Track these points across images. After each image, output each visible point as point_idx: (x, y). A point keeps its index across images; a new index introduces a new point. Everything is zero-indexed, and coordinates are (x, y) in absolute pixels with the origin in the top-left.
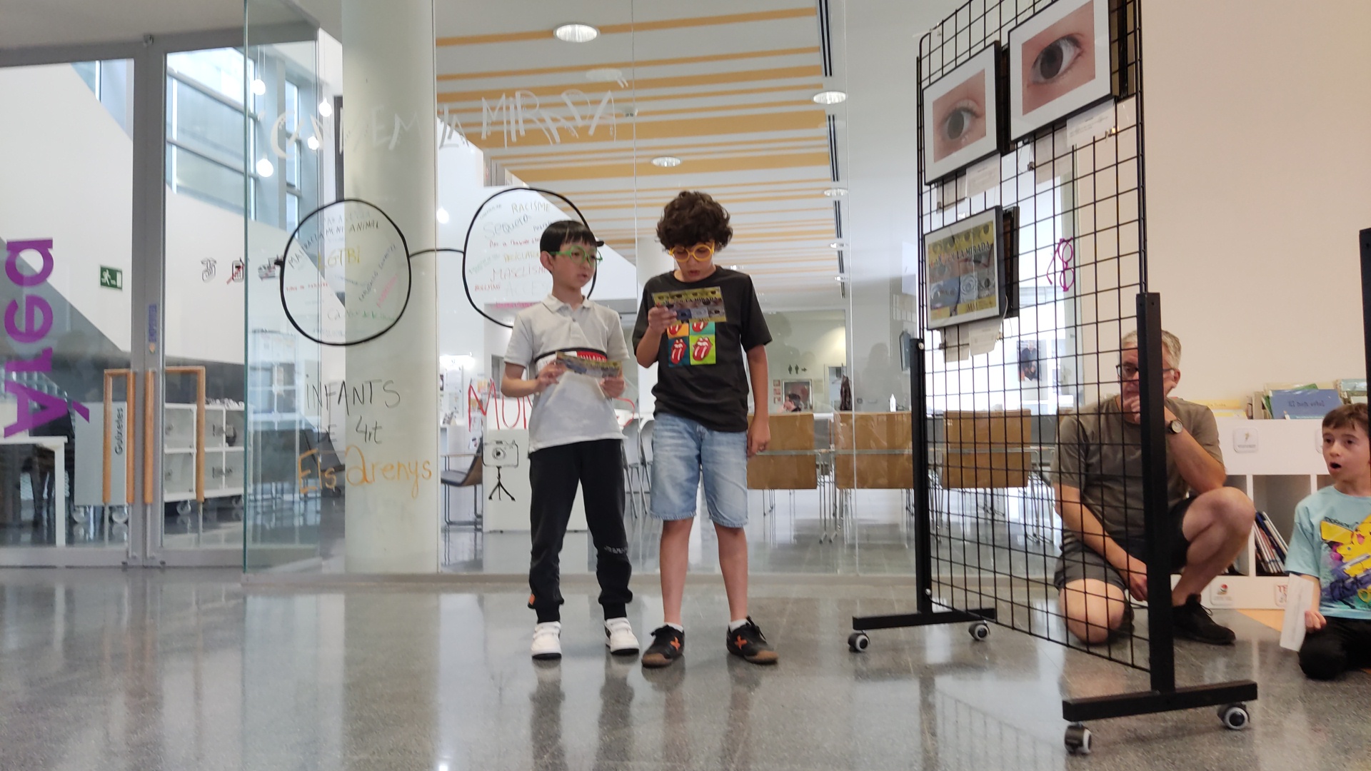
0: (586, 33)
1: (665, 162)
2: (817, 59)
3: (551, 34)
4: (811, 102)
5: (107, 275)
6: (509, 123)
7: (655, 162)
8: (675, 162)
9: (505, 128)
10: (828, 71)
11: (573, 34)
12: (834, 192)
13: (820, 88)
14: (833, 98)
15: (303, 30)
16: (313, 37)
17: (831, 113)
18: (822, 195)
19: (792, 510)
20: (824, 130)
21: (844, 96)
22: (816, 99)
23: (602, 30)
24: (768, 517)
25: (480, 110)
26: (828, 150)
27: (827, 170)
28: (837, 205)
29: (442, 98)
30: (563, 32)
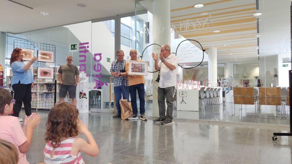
0: (201, 6)
1: (216, 31)
2: (255, 6)
3: (193, 7)
4: (253, 16)
5: (108, 59)
6: (185, 25)
7: (214, 32)
8: (218, 31)
9: (185, 26)
10: (257, 8)
11: (198, 6)
12: (258, 36)
13: (255, 12)
14: (258, 14)
15: (144, 11)
16: (147, 13)
17: (258, 18)
18: (255, 37)
19: (246, 109)
20: (256, 22)
21: (261, 14)
22: (254, 15)
23: (204, 5)
24: (240, 111)
25: (180, 23)
26: (256, 26)
27: (256, 31)
28: (258, 39)
29: (171, 22)
30: (196, 6)
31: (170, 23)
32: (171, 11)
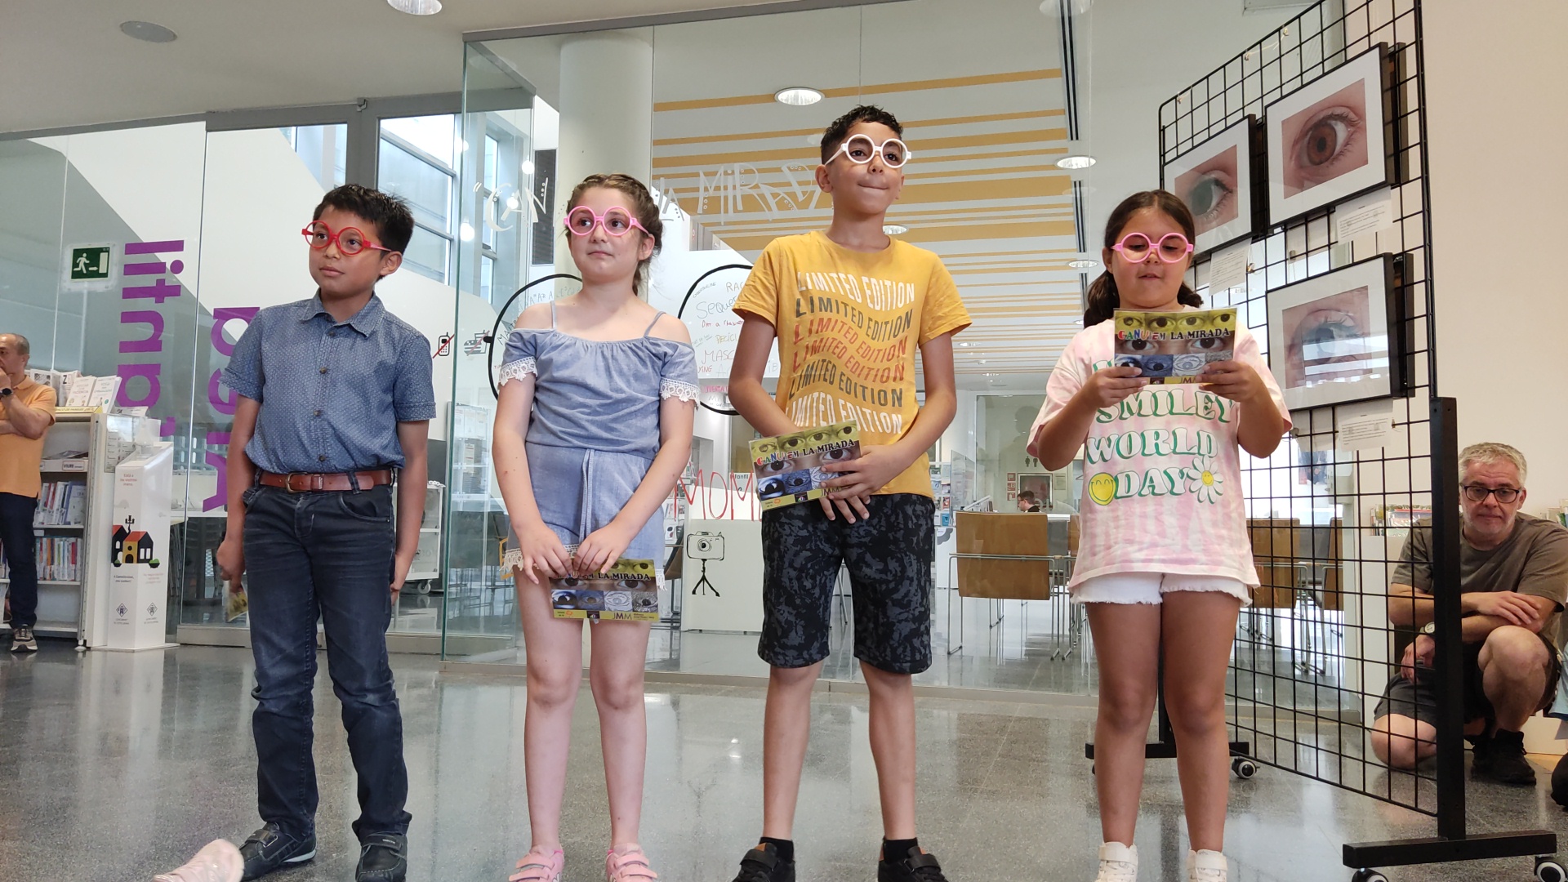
0: (809, 97)
2: (1062, 122)
3: (772, 98)
4: (1054, 167)
6: (726, 188)
8: (900, 230)
9: (722, 193)
10: (1074, 134)
11: (796, 98)
12: (1080, 264)
13: (1064, 153)
14: (1079, 162)
15: (519, 96)
16: (529, 105)
17: (1077, 179)
18: (1067, 267)
19: (1024, 623)
20: (1068, 197)
21: (1093, 161)
22: (1060, 164)
23: (826, 93)
24: (995, 629)
25: (697, 175)
26: (1073, 218)
27: (1072, 240)
28: (1082, 280)
29: (657, 164)
30: (783, 97)
32: (658, 107)
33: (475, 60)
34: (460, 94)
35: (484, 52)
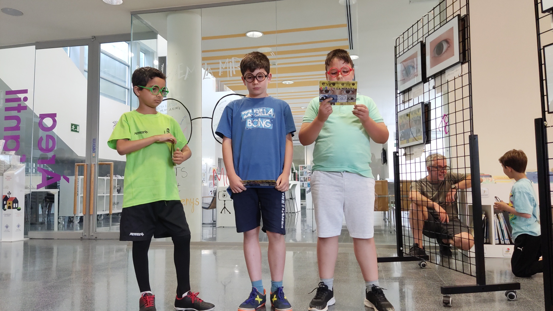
0: (258, 34)
1: (287, 82)
2: (347, 43)
3: (245, 35)
5: (73, 127)
7: (284, 82)
8: (291, 82)
10: (351, 47)
11: (253, 35)
15: (152, 35)
16: (156, 38)
21: (357, 57)
23: (264, 33)
25: (219, 63)
29: (204, 59)
30: (249, 34)
31: (200, 61)
32: (203, 38)
33: (136, 21)
34: (130, 34)
35: (139, 18)
